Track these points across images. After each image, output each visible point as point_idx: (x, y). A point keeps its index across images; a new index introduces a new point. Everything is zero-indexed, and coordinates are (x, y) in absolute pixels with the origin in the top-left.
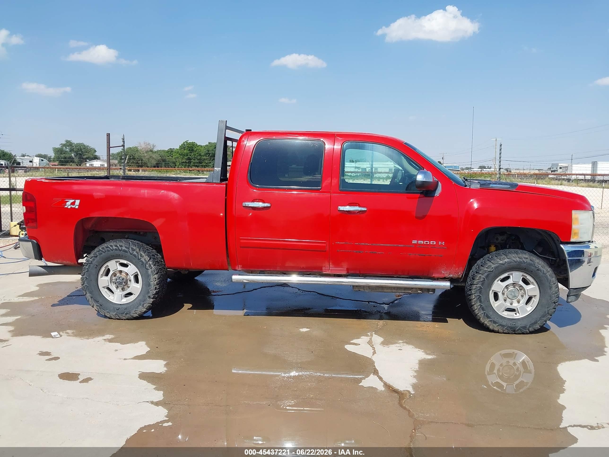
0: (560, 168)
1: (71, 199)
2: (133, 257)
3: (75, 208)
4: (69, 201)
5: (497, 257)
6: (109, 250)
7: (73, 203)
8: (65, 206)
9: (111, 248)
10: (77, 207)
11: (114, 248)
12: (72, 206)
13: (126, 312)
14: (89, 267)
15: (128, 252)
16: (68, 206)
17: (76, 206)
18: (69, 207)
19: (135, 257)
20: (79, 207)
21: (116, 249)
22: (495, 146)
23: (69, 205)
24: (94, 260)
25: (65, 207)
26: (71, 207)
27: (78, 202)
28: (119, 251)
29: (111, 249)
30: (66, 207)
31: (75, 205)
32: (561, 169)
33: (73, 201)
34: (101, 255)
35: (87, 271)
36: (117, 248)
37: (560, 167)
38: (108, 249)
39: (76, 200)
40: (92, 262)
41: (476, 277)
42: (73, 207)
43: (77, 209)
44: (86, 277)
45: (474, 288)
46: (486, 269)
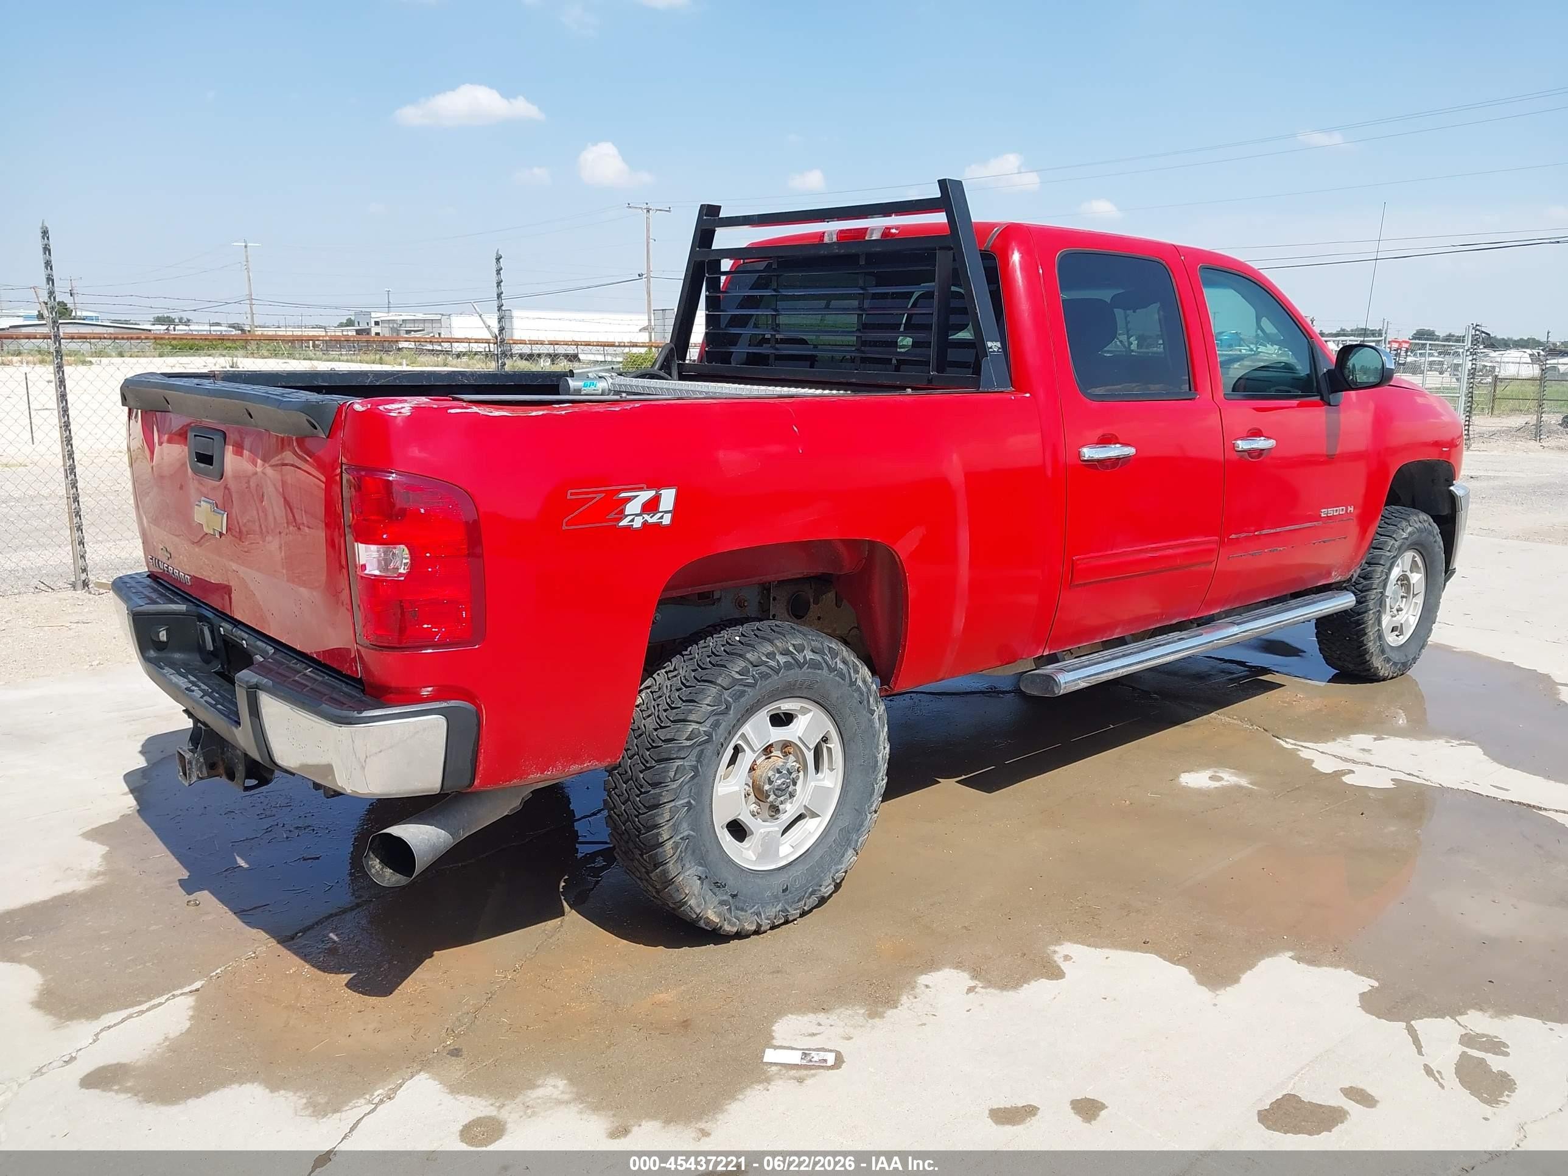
0: (377, 323)
1: (641, 489)
2: (837, 678)
3: (657, 525)
4: (638, 496)
5: (1396, 526)
6: (767, 674)
7: (651, 506)
8: (621, 519)
9: (772, 663)
10: (667, 520)
11: (782, 659)
12: (647, 517)
13: (811, 889)
14: (700, 757)
15: (824, 664)
16: (632, 520)
17: (662, 517)
18: (638, 523)
19: (842, 677)
20: (673, 519)
21: (788, 666)
22: (245, 263)
23: (637, 515)
24: (716, 725)
25: (621, 524)
26: (645, 523)
27: (668, 497)
28: (797, 670)
29: (770, 667)
30: (624, 523)
31: (660, 510)
32: (378, 325)
33: (651, 493)
34: (743, 700)
35: (693, 778)
36: (791, 660)
37: (375, 322)
38: (763, 669)
39: (662, 492)
40: (710, 735)
41: (1374, 574)
42: (650, 520)
43: (666, 527)
44: (689, 802)
45: (1373, 597)
46: (1388, 554)
